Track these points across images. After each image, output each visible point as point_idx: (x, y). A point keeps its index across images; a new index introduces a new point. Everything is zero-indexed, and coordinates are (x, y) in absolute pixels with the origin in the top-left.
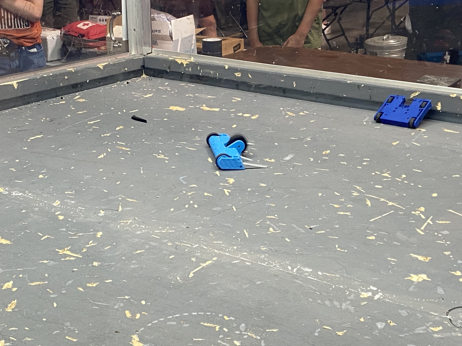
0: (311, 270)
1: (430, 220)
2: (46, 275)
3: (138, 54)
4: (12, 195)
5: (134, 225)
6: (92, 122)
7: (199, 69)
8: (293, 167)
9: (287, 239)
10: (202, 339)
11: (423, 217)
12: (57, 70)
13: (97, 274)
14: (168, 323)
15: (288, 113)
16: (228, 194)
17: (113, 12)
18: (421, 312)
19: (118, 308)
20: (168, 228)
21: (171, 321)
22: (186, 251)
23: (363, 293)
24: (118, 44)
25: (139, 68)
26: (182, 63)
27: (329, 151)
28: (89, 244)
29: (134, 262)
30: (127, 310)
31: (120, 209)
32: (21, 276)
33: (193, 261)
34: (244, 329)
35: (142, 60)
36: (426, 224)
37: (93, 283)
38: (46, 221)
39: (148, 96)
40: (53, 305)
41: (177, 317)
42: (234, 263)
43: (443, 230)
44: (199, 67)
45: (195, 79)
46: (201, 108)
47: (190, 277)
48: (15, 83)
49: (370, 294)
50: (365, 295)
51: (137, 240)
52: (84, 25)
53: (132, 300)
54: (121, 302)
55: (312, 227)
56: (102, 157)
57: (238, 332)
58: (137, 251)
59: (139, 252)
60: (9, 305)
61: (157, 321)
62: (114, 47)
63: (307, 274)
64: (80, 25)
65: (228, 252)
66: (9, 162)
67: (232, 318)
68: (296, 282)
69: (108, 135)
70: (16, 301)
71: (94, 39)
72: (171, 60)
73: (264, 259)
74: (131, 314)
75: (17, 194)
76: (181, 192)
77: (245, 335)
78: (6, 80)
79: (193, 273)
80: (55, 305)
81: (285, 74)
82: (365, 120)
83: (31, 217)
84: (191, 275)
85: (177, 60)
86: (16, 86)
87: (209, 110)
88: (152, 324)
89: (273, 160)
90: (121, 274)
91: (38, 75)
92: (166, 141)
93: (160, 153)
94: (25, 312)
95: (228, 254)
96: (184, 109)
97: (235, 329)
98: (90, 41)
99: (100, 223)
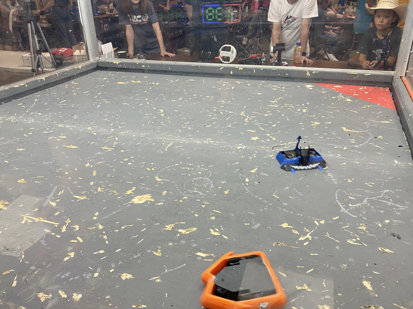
1: (248, 117)
2: (103, 159)
3: (94, 61)
4: (67, 127)
5: (130, 133)
6: (86, 92)
7: (124, 65)
8: (185, 103)
9: (197, 131)
10: (185, 174)
11: (245, 116)
13: (125, 155)
14: (167, 170)
15: (171, 81)
16: (163, 116)
17: (80, 42)
18: (262, 151)
19: (143, 167)
20: (145, 132)
22: (159, 141)
23: (238, 147)
25: (96, 67)
26: (116, 63)
27: (195, 95)
28: (114, 144)
29: (139, 148)
30: (147, 168)
31: (120, 127)
32: (91, 160)
33: (164, 144)
34: (200, 167)
35: (97, 63)
36: (247, 118)
37: (126, 159)
38: (89, 136)
39: (105, 79)
41: (170, 167)
42: (181, 143)
43: (255, 120)
45: (123, 70)
46: (132, 82)
48: (43, 78)
49: (240, 147)
50: (239, 148)
51: (135, 139)
52: (63, 50)
53: (147, 163)
54: (143, 165)
55: (205, 125)
56: (99, 106)
57: (198, 169)
58: (138, 143)
59: (138, 144)
60: (93, 173)
61: (162, 170)
62: (83, 58)
63: (213, 143)
64: (60, 50)
65: (176, 139)
66: (57, 113)
67: (192, 164)
68: (210, 147)
69: (96, 97)
70: (95, 171)
72: (110, 62)
73: (193, 140)
74: (150, 169)
75: (69, 127)
76: (143, 117)
77: (201, 169)
79: (167, 149)
80: (114, 170)
81: (165, 64)
82: (204, 81)
83: (81, 135)
84: (166, 150)
85: (113, 62)
86: (44, 79)
87: (136, 83)
89: (175, 101)
90: (136, 154)
91: (53, 74)
92: (124, 97)
93: (124, 102)
94: (102, 175)
95: (177, 140)
96: (124, 83)
97: (196, 168)
98: (68, 57)
99: (114, 134)
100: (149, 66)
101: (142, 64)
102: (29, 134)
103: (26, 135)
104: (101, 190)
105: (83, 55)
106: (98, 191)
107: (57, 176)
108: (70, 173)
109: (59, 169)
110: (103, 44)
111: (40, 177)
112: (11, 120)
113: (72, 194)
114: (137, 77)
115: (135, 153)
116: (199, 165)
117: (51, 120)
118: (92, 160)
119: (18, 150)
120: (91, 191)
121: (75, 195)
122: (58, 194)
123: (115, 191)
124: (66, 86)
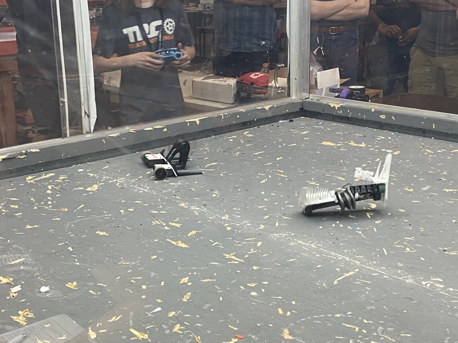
0: (443, 286)
2: (215, 274)
3: (297, 99)
4: (191, 209)
5: (288, 238)
6: (257, 154)
7: (348, 112)
9: (422, 258)
10: (343, 338)
12: (231, 110)
13: (256, 276)
14: (315, 322)
15: (427, 151)
16: (370, 217)
17: (278, 64)
19: (272, 305)
20: (316, 242)
21: (317, 320)
22: (332, 262)
24: (281, 91)
25: (298, 110)
26: (334, 106)
28: (250, 251)
29: (287, 268)
30: (279, 308)
31: (277, 224)
33: (337, 271)
34: (381, 332)
35: (301, 103)
37: (252, 284)
38: (217, 230)
39: (304, 133)
40: (220, 299)
41: (322, 317)
42: (373, 275)
44: (348, 110)
45: (344, 120)
46: (349, 144)
47: (335, 284)
48: (197, 120)
51: (289, 250)
52: (255, 75)
53: (284, 300)
54: (275, 301)
55: (445, 249)
56: (264, 182)
57: (375, 334)
58: (290, 259)
59: (292, 260)
60: (185, 296)
61: (305, 319)
62: (278, 92)
63: (440, 289)
64: (252, 76)
66: (190, 183)
67: (370, 321)
68: (428, 295)
69: (270, 164)
70: (190, 293)
71: (262, 86)
72: (325, 104)
73: (400, 274)
74: (283, 311)
75: (195, 209)
76: (329, 213)
77: (382, 337)
78: (191, 117)
79: (337, 281)
81: (425, 117)
83: (205, 227)
84: (336, 282)
85: (330, 104)
86: (198, 123)
87: (356, 146)
88: (301, 321)
89: (412, 190)
90: (276, 278)
91: (216, 114)
92: (317, 171)
93: (313, 180)
94: (197, 303)
95: (368, 267)
96: (334, 144)
97: (373, 331)
98: (258, 88)
99: (260, 235)
100: (394, 118)
101: (381, 113)
102: (129, 210)
103: (123, 211)
104: (180, 330)
105: (279, 87)
106: (173, 331)
107: (127, 289)
108: (149, 288)
109: (137, 278)
110: (324, 70)
111: (101, 285)
112: (117, 182)
113: (131, 324)
114: (364, 136)
115: (274, 276)
116: (382, 327)
117: (175, 193)
118: (196, 274)
119: (97, 233)
120: (162, 327)
121: (133, 329)
122: (110, 321)
123: (199, 337)
124: (231, 139)
